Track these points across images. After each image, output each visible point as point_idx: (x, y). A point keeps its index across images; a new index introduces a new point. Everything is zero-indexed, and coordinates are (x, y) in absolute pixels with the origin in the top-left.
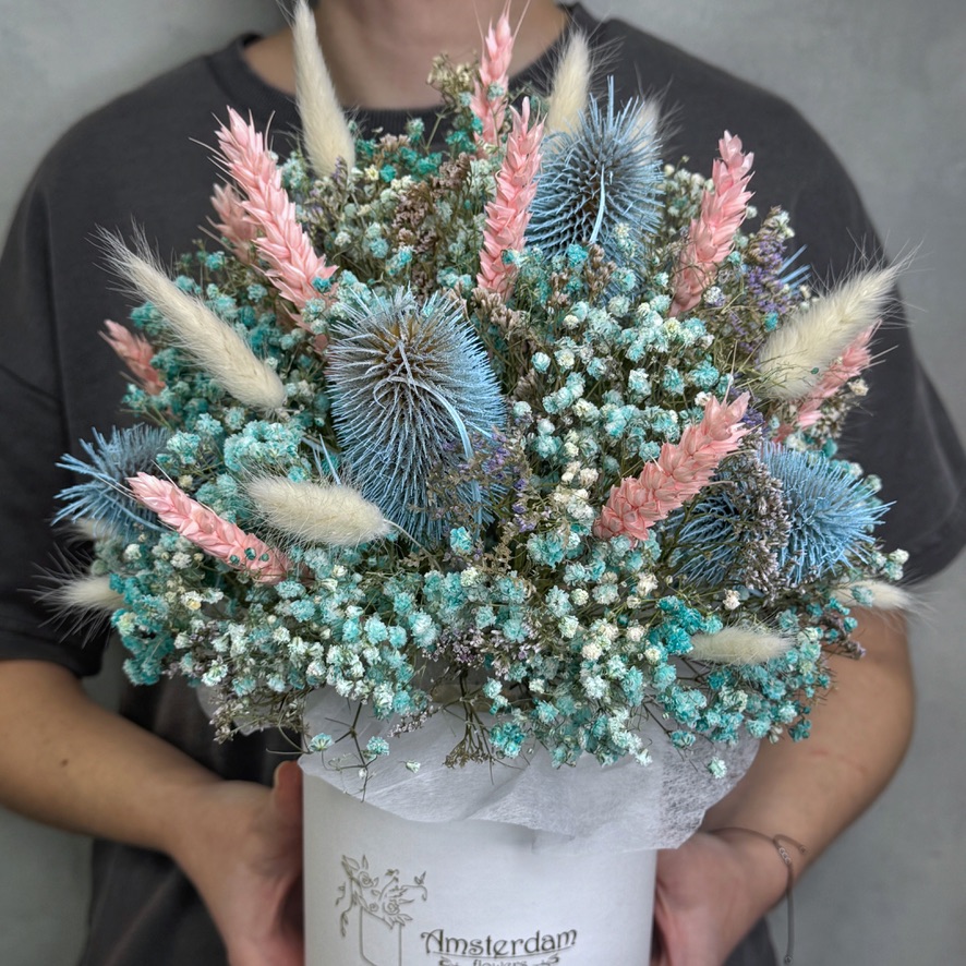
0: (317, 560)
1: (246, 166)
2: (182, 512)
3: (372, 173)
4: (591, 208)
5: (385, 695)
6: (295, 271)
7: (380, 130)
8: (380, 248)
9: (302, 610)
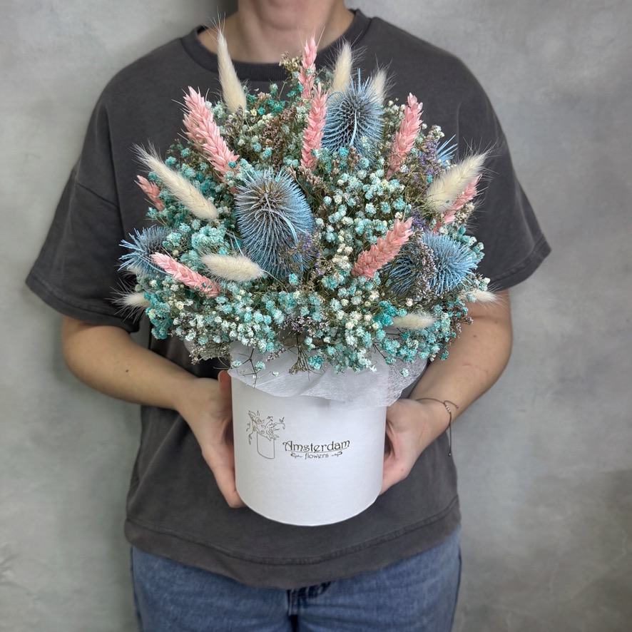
0: (232, 288)
1: (197, 112)
2: (174, 268)
3: (254, 112)
4: (351, 128)
5: (263, 344)
6: (221, 158)
7: (257, 90)
8: (257, 147)
9: (227, 309)
